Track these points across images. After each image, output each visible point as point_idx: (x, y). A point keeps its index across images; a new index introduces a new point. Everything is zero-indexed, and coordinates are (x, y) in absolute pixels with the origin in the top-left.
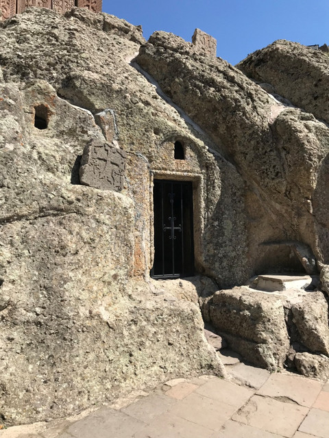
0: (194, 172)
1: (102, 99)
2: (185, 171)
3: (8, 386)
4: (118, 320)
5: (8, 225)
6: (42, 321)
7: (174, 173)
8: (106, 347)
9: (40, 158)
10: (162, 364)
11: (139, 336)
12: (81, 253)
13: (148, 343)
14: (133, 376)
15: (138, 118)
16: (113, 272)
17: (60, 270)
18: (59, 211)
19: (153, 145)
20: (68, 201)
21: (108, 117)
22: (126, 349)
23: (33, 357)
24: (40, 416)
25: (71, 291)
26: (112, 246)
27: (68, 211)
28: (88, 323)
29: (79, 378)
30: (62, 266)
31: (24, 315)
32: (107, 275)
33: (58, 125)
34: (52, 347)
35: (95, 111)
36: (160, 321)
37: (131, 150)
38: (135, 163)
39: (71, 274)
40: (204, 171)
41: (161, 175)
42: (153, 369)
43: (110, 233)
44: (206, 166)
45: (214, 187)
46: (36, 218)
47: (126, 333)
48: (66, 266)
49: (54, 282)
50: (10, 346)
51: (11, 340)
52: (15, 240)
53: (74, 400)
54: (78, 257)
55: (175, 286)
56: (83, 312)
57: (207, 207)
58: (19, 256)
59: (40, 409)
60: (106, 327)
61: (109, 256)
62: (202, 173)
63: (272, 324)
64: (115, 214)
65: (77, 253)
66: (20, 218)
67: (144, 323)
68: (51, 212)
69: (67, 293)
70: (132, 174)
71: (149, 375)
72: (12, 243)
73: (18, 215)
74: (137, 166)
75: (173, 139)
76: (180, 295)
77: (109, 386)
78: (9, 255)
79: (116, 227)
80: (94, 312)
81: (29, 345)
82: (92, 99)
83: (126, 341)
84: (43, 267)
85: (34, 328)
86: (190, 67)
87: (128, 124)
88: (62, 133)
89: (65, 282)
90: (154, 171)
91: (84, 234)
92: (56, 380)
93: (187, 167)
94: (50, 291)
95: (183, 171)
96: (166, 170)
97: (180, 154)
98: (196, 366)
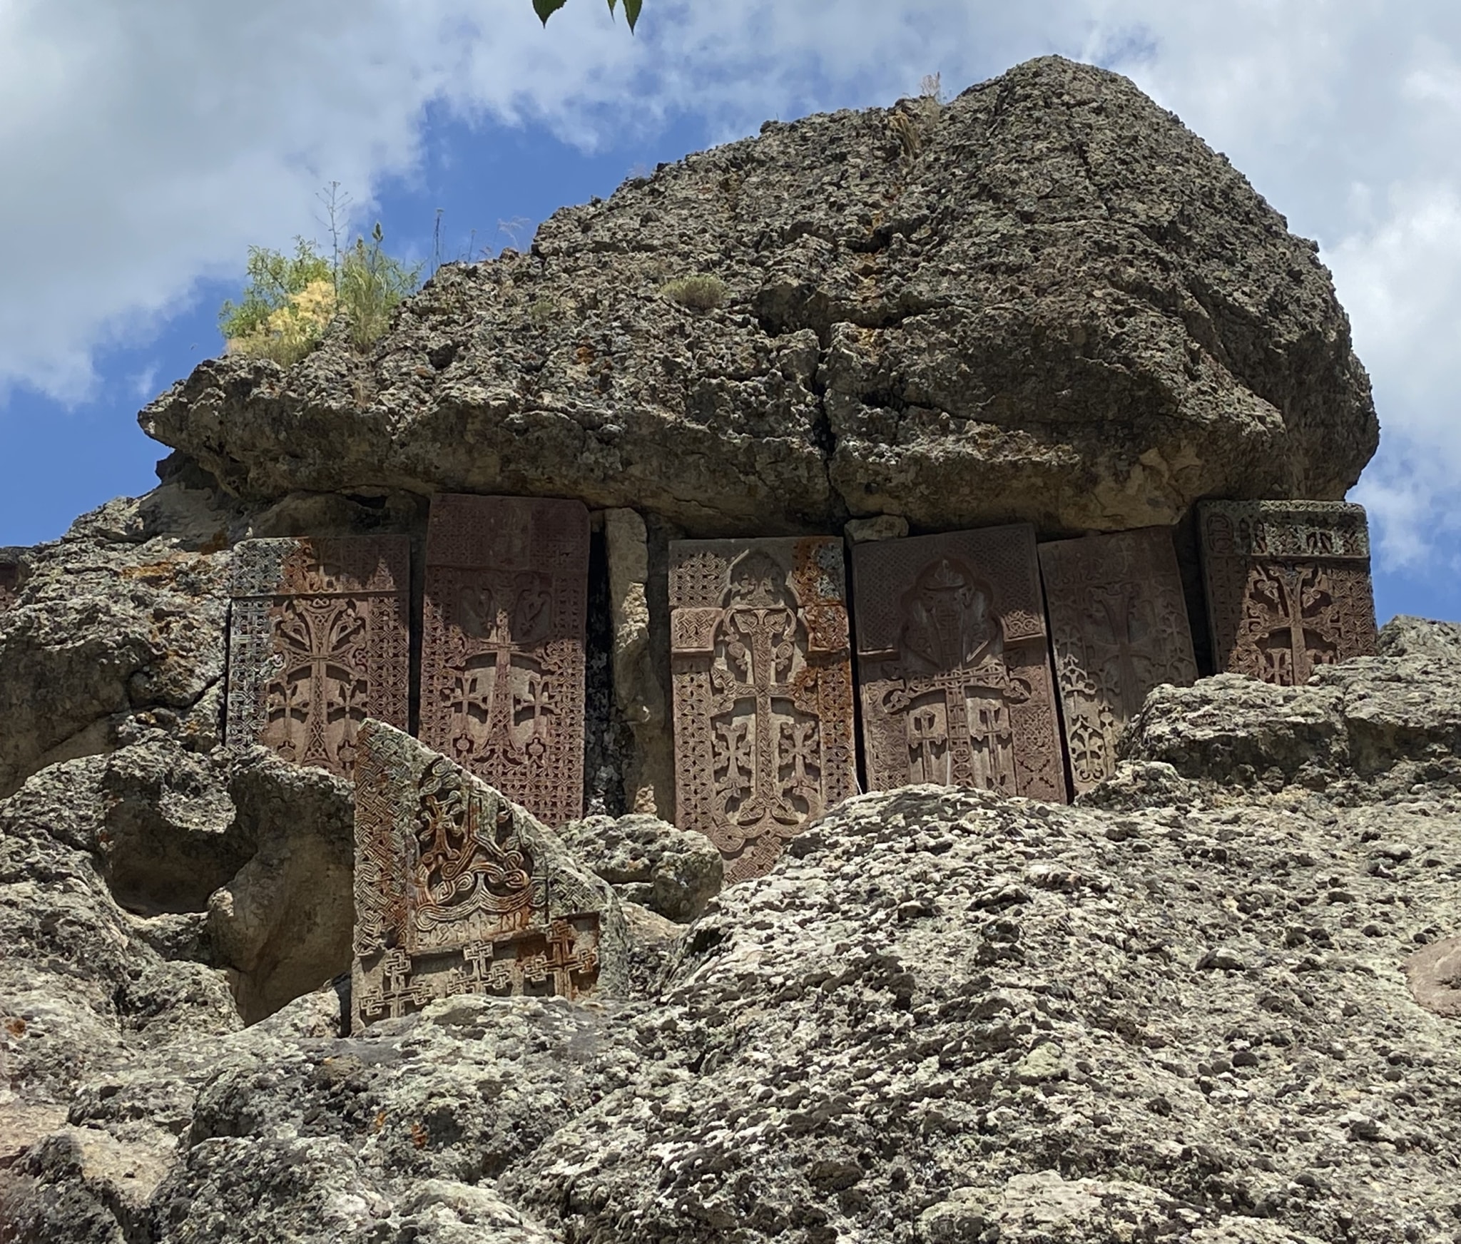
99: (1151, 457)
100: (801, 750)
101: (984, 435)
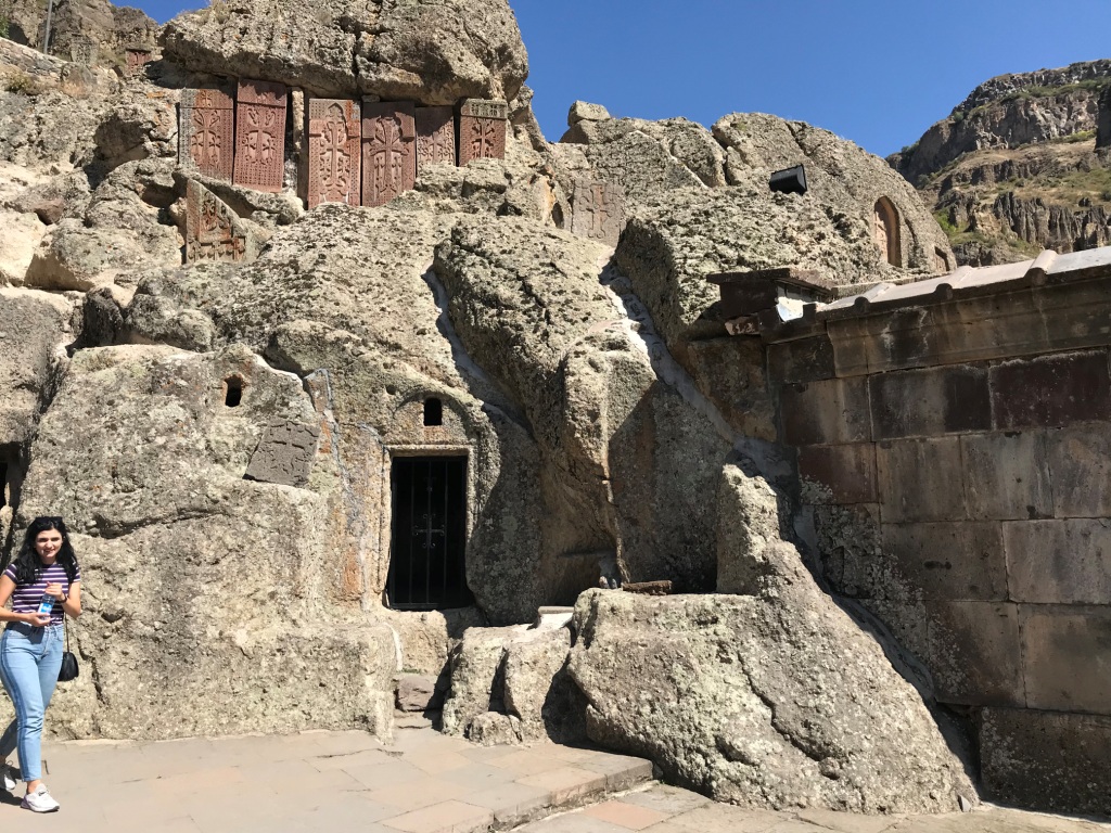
0: (457, 443)
1: (311, 357)
2: (441, 443)
3: (112, 700)
4: (258, 644)
5: (141, 529)
6: (160, 637)
7: (422, 446)
8: (234, 677)
9: (208, 447)
10: (306, 709)
11: (281, 670)
12: (224, 562)
13: (291, 680)
14: (260, 716)
15: (362, 376)
16: (271, 589)
17: (189, 582)
18: (202, 512)
19: (384, 410)
20: (212, 501)
21: (319, 379)
22: (259, 683)
23: (146, 676)
24: (134, 734)
25: (199, 606)
26: (271, 556)
27: (212, 512)
28: (215, 646)
29: (189, 706)
30: (193, 576)
31: (139, 628)
32: (261, 592)
33: (253, 398)
34: (170, 668)
35: (302, 374)
36: (315, 654)
37: (351, 420)
38: (355, 439)
39: (205, 587)
40: (473, 440)
41: (399, 451)
42: (292, 712)
43: (268, 539)
44: (474, 431)
45: (487, 464)
46: (175, 521)
47: (264, 663)
48: (198, 577)
49: (180, 594)
50: (124, 660)
51: (125, 654)
52: (144, 547)
53: (174, 725)
54: (218, 567)
55: (413, 620)
56: (212, 632)
57: (478, 495)
58: (144, 563)
59: (136, 728)
60: (240, 654)
61: (266, 567)
62: (471, 443)
63: (470, 670)
64: (278, 513)
65: (217, 562)
66: (154, 521)
67: (294, 655)
68: (193, 513)
69: (194, 609)
70: (349, 454)
71: (283, 719)
72: (141, 549)
73: (150, 518)
74: (357, 442)
75: (421, 397)
76: (418, 633)
77: (224, 721)
78: (134, 562)
79: (278, 530)
80: (226, 634)
81: (145, 662)
82: (298, 358)
83: (261, 673)
84: (170, 577)
85: (152, 645)
86: (471, 279)
87: (346, 385)
88: (256, 408)
89: (194, 596)
90: (389, 447)
91: (229, 540)
92: (164, 703)
93: (447, 436)
94: (174, 603)
95: (437, 443)
96: (409, 443)
97: (433, 418)
98: (348, 717)
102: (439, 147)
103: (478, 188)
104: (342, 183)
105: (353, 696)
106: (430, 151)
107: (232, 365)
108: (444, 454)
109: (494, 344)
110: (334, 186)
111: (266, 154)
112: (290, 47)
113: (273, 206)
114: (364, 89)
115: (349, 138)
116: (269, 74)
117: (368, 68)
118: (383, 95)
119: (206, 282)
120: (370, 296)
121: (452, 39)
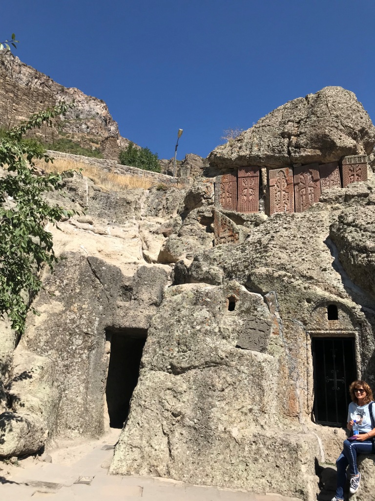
0: (348, 330)
1: (267, 285)
2: (338, 330)
3: (175, 458)
4: (243, 438)
5: (189, 371)
6: (197, 427)
7: (328, 332)
8: (232, 454)
9: (220, 331)
10: (269, 479)
11: (255, 454)
12: (226, 390)
13: (260, 461)
14: (245, 479)
15: (293, 294)
16: (250, 407)
17: (210, 400)
18: (216, 364)
19: (306, 312)
20: (220, 358)
21: (271, 296)
22: (244, 460)
23: (191, 447)
24: (184, 479)
25: (215, 413)
26: (249, 389)
27: (221, 364)
28: (222, 435)
29: (210, 467)
30: (212, 397)
31: (188, 422)
32: (245, 408)
33: (240, 307)
34: (201, 445)
35: (263, 294)
36: (273, 447)
37: (288, 317)
38: (291, 327)
39: (217, 403)
40: (357, 328)
41: (315, 334)
42: (261, 480)
43: (248, 379)
44: (356, 322)
45: (367, 342)
46: (204, 368)
47: (247, 449)
48: (214, 397)
49: (205, 406)
50: (181, 438)
51: (182, 434)
52: (190, 380)
53: (202, 477)
54: (223, 393)
56: (221, 428)
57: (363, 361)
58: (190, 389)
59: (185, 475)
60: (234, 441)
61: (247, 395)
62: (356, 330)
64: (252, 366)
65: (223, 390)
66: (195, 367)
67: (262, 446)
68: (212, 364)
69: (212, 414)
70: (288, 335)
71: (257, 484)
72: (189, 381)
73: (193, 366)
74: (292, 329)
75: (325, 304)
76: (333, 441)
77: (227, 479)
78: (186, 388)
79: (252, 375)
80: (227, 429)
81: (190, 440)
82: (261, 286)
83: (246, 454)
84: (201, 396)
85: (193, 431)
86: (350, 239)
87: (285, 299)
88: (242, 312)
89: (212, 407)
90: (309, 331)
91: (228, 379)
92: (198, 463)
93: (341, 326)
94: (203, 410)
95: (336, 330)
96: (320, 330)
97: (333, 315)
98: (292, 489)
99: (334, 152)
100: (287, 197)
101: (311, 151)
102: (332, 182)
103: (353, 196)
104: (286, 205)
105: (295, 476)
106: (328, 184)
107: (230, 291)
108: (340, 336)
109: (366, 273)
110: (282, 207)
111: (251, 198)
112: (260, 150)
113: (253, 219)
114: (294, 161)
115: (288, 185)
116: (251, 163)
117: (295, 152)
118: (303, 163)
119: (221, 254)
120: (297, 254)
121: (335, 130)
